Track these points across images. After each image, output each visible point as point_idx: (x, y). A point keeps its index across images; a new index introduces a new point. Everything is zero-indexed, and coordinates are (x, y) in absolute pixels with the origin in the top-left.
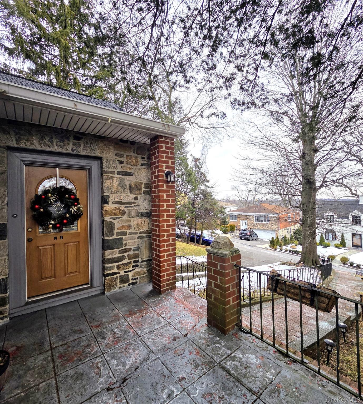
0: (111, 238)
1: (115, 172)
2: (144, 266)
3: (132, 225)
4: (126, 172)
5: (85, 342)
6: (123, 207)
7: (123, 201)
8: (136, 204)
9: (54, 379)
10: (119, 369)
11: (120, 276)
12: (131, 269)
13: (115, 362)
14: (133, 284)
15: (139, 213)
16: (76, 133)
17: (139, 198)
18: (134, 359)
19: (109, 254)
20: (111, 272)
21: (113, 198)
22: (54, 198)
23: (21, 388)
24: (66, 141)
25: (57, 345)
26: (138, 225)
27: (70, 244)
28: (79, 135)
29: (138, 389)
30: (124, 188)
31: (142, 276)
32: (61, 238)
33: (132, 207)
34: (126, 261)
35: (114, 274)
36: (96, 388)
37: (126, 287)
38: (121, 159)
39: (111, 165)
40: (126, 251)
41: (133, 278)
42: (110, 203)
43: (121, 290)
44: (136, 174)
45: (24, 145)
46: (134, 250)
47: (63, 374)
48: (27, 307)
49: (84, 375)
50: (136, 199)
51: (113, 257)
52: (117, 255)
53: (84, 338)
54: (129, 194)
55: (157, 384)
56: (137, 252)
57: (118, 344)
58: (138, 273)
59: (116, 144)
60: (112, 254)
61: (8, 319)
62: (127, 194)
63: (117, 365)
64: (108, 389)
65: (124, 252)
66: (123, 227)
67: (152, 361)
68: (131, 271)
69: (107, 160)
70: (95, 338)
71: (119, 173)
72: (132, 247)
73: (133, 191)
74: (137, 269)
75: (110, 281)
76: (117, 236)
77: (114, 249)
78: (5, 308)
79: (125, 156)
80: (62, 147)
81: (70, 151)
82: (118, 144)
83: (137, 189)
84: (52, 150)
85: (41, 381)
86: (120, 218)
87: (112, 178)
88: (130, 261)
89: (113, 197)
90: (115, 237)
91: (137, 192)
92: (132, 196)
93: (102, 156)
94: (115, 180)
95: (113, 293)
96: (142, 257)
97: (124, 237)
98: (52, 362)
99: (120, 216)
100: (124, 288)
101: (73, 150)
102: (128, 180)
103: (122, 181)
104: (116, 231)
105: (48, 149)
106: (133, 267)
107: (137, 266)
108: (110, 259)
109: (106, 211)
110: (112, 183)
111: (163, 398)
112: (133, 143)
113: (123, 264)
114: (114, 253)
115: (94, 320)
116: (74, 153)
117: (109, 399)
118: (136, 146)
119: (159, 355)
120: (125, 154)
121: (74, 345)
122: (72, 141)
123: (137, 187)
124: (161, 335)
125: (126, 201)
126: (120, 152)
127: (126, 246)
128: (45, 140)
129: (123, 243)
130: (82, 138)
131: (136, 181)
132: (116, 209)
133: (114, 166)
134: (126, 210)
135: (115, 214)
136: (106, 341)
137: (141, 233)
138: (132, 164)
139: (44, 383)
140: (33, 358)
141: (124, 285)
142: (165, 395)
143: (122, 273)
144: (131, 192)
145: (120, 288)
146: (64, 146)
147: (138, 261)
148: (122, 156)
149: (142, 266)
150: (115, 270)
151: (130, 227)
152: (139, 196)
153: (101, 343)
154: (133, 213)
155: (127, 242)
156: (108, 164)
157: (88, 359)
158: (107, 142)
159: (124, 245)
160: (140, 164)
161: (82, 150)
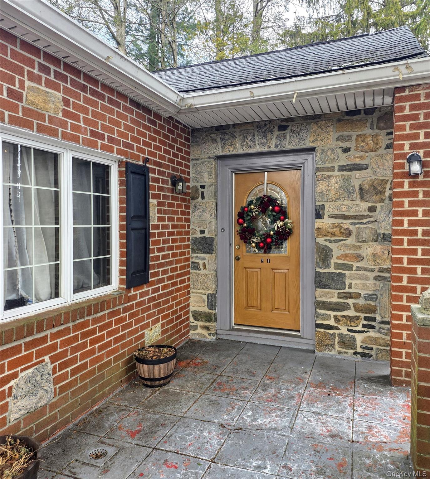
0: (326, 271)
1: (334, 167)
2: (385, 331)
3: (364, 255)
4: (355, 164)
5: (246, 384)
6: (346, 224)
7: (346, 214)
8: (372, 219)
9: (200, 395)
10: (246, 420)
11: (339, 334)
12: (360, 328)
13: (250, 413)
14: (363, 355)
15: (378, 235)
16: (281, 122)
17: (378, 209)
18: (268, 422)
19: (322, 294)
20: (325, 322)
21: (330, 210)
22: (256, 211)
23: (180, 387)
24: (269, 135)
25: (225, 375)
26: (374, 255)
27: (278, 271)
28: (284, 123)
29: (241, 442)
30: (350, 192)
31: (381, 348)
32: (268, 261)
33: (364, 224)
34: (351, 313)
35: (331, 327)
36: (216, 419)
37: (349, 355)
38: (346, 145)
39: (329, 157)
40: (350, 296)
41: (364, 345)
42: (326, 216)
43: (340, 357)
44: (374, 166)
45: (228, 152)
46: (366, 298)
47: (208, 396)
48: (230, 332)
49: (219, 406)
50: (372, 209)
51: (329, 300)
52: (335, 300)
53: (250, 381)
54: (358, 202)
55: (260, 452)
56: (372, 303)
57: (270, 403)
58: (374, 340)
59: (339, 120)
60: (326, 295)
61: (214, 338)
62: (354, 202)
63: (248, 416)
64: (222, 425)
65: (347, 298)
66: (346, 256)
67: (280, 435)
68: (359, 332)
69: (323, 150)
70: (258, 386)
71: (341, 169)
72: (363, 293)
73: (367, 197)
74: (372, 333)
75: (323, 335)
76: (336, 268)
77: (329, 288)
78: (212, 324)
79: (354, 138)
80: (263, 144)
81: (273, 149)
82: (343, 120)
83: (374, 192)
84: (253, 151)
85: (193, 390)
86: (340, 241)
87: (329, 177)
88: (358, 314)
89: (329, 207)
90: (332, 270)
91: (375, 198)
92: (364, 206)
93: (315, 146)
94: (333, 181)
95: (326, 356)
96: (383, 315)
97: (347, 273)
98: (210, 384)
99: (342, 238)
100: (345, 355)
101: (276, 146)
102: (357, 178)
103: (347, 180)
104: (333, 261)
105: (250, 151)
106: (364, 326)
107: (373, 327)
108: (324, 302)
109: (318, 228)
110: (328, 186)
111: (252, 464)
112: (369, 112)
113: (344, 316)
114: (330, 295)
115: (275, 371)
116: (278, 149)
117: (215, 431)
118: (376, 114)
119: (294, 436)
120: (354, 134)
121: (236, 382)
122: (276, 133)
123: (375, 188)
124: (323, 423)
125: (352, 214)
126: (345, 133)
127: (350, 287)
128: (247, 141)
129: (345, 283)
130: (288, 126)
131: (374, 177)
132: (333, 226)
133: (334, 159)
134: (352, 228)
135: (333, 235)
136: (263, 394)
137: (381, 270)
138: (366, 148)
139: (193, 393)
140: (204, 374)
141: (347, 351)
142: (255, 463)
143: (344, 330)
144: (362, 198)
145: (339, 352)
146: (267, 142)
147: (374, 319)
148: (348, 138)
149: (383, 331)
150: (332, 322)
151: (359, 258)
152: (378, 205)
153: (257, 393)
154: (366, 235)
155: (353, 282)
156: (324, 156)
157: (234, 397)
158: (323, 123)
159: (347, 286)
160: (384, 146)
161: (287, 143)
